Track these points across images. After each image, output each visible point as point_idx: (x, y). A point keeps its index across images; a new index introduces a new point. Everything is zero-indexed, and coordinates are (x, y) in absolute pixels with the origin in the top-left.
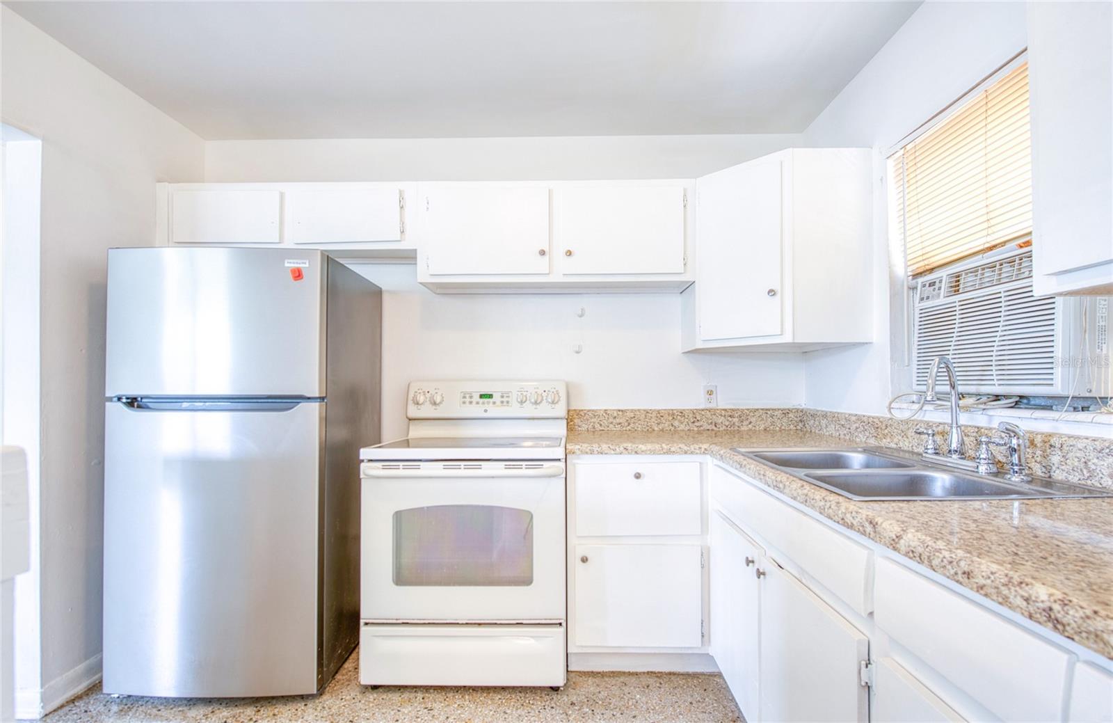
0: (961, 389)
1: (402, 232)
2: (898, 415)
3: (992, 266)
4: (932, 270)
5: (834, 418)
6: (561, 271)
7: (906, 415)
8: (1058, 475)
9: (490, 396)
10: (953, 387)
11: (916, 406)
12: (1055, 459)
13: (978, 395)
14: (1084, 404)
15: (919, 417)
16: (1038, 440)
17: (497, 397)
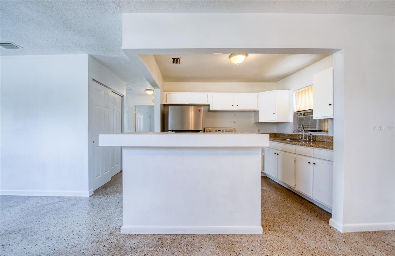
0: (305, 129)
1: (208, 101)
2: (295, 133)
3: (309, 112)
4: (300, 111)
5: (283, 134)
6: (235, 109)
7: (296, 133)
8: (317, 140)
9: (220, 131)
10: (304, 129)
11: (298, 132)
12: (316, 138)
13: (307, 130)
14: (320, 131)
15: (298, 134)
16: (314, 136)
17: (221, 131)
